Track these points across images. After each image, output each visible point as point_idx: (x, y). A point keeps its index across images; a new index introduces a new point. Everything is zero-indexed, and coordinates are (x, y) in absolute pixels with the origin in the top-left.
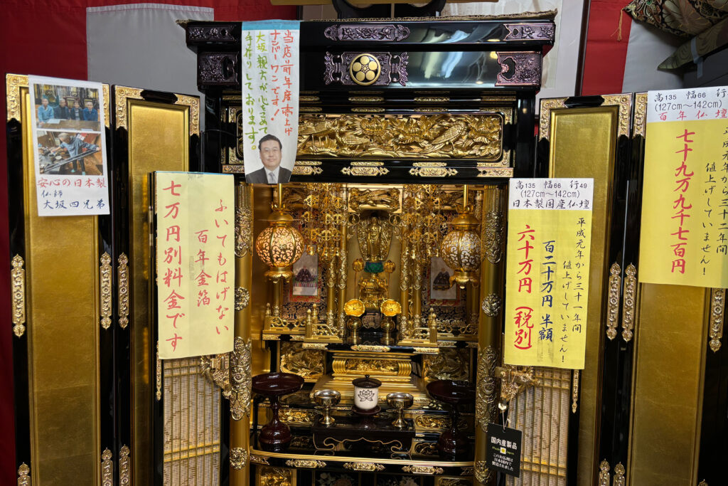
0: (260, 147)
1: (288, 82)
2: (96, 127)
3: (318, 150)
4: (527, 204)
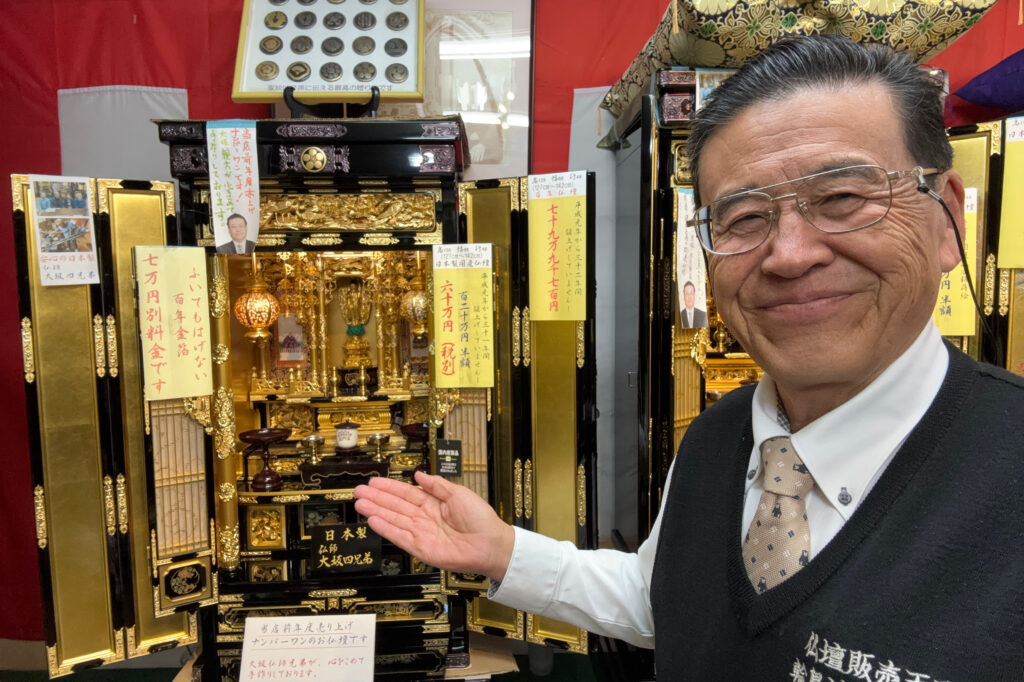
0: (228, 224)
1: (249, 171)
2: (85, 212)
3: (281, 224)
4: (446, 264)
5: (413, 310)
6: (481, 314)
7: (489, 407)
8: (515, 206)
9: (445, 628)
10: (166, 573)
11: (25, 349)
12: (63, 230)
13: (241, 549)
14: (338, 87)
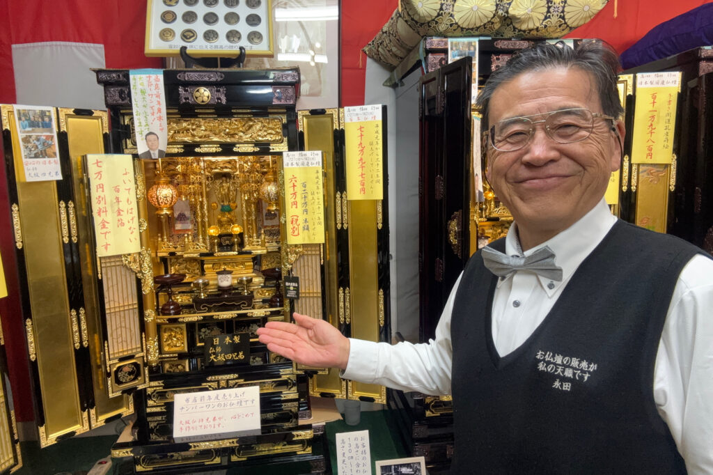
0: (146, 139)
1: (159, 103)
2: (51, 131)
3: (180, 139)
4: (292, 164)
5: (269, 195)
6: (316, 196)
7: (322, 256)
8: (336, 126)
9: (295, 396)
10: (115, 369)
11: (15, 226)
12: (37, 143)
13: (160, 353)
14: (216, 47)
